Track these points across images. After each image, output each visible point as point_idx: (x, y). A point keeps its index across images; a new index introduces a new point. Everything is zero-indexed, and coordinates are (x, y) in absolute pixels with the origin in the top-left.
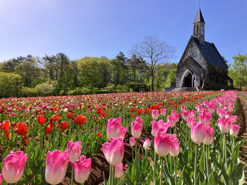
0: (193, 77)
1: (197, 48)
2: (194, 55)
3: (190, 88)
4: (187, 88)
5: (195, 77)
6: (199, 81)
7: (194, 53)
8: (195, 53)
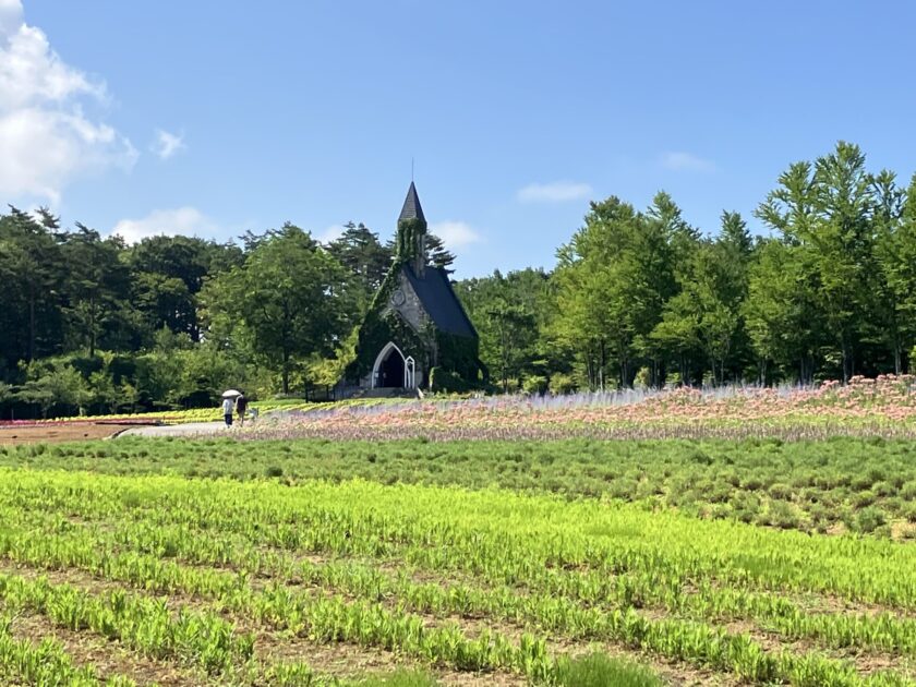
0: (406, 361)
1: (412, 290)
2: (405, 307)
3: (402, 389)
4: (393, 389)
5: (413, 363)
6: (420, 374)
7: (404, 302)
8: (408, 302)
